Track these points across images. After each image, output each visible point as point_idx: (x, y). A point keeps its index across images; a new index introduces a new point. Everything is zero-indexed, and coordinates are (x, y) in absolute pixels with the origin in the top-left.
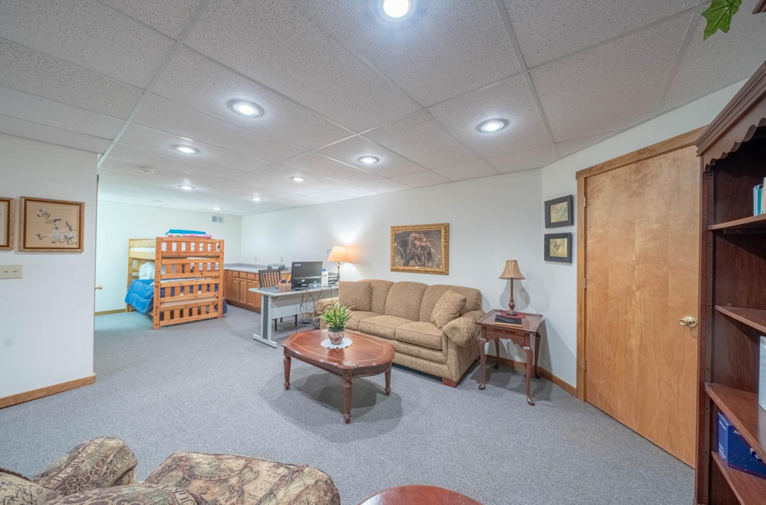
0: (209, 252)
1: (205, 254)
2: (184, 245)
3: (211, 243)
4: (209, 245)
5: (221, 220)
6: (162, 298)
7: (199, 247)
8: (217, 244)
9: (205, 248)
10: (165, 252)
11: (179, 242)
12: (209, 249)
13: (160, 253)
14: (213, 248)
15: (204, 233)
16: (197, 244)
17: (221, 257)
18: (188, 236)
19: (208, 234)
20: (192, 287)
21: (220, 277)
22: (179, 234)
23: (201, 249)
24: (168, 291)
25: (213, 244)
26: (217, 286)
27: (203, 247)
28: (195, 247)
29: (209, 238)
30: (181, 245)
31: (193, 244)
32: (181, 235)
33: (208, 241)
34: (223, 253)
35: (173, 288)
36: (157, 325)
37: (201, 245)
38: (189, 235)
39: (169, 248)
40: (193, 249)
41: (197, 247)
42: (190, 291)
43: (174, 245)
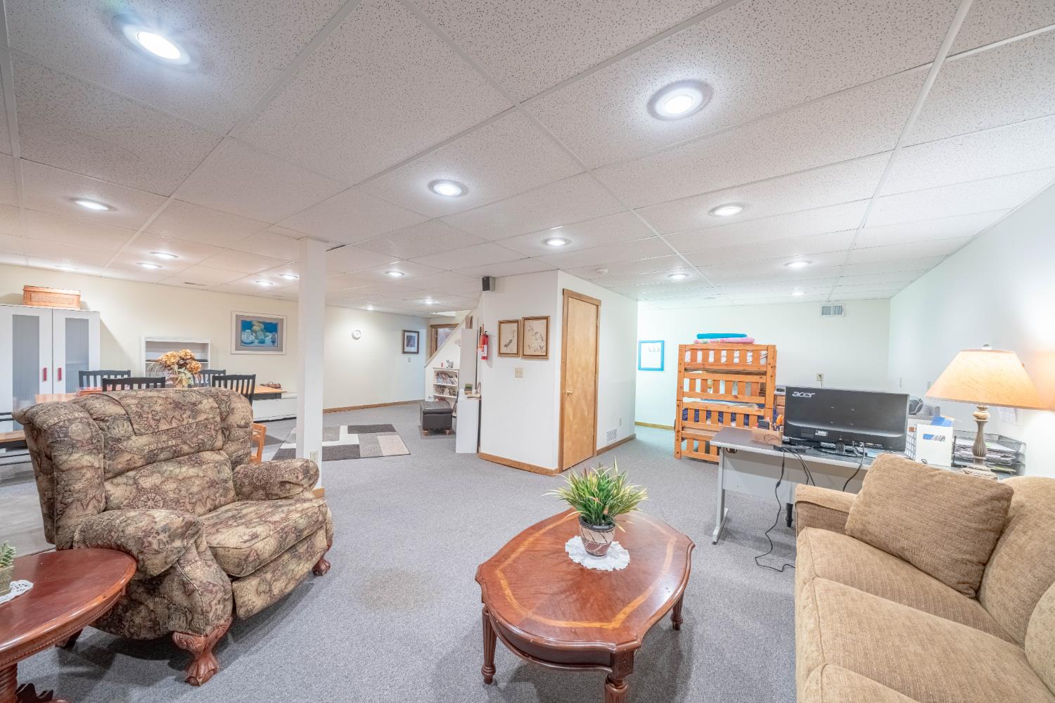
0: (749, 365)
1: (740, 368)
2: (712, 353)
3: (752, 351)
4: (750, 354)
5: (839, 310)
6: (684, 422)
7: (727, 357)
8: (764, 353)
9: (743, 358)
10: (689, 364)
11: (706, 351)
12: (749, 359)
13: (682, 365)
14: (756, 358)
15: (743, 336)
16: (730, 351)
17: (769, 374)
18: (717, 342)
19: (750, 335)
20: (721, 414)
21: (767, 406)
22: (706, 340)
23: (736, 360)
24: (691, 414)
25: (756, 351)
26: (761, 420)
27: (739, 357)
28: (733, 357)
29: (750, 343)
30: (708, 355)
31: (724, 353)
32: (709, 340)
33: (748, 347)
34: (774, 367)
35: (697, 411)
36: (677, 453)
37: (737, 354)
38: (719, 339)
39: (694, 358)
40: (723, 360)
41: (730, 357)
42: (719, 420)
43: (700, 354)
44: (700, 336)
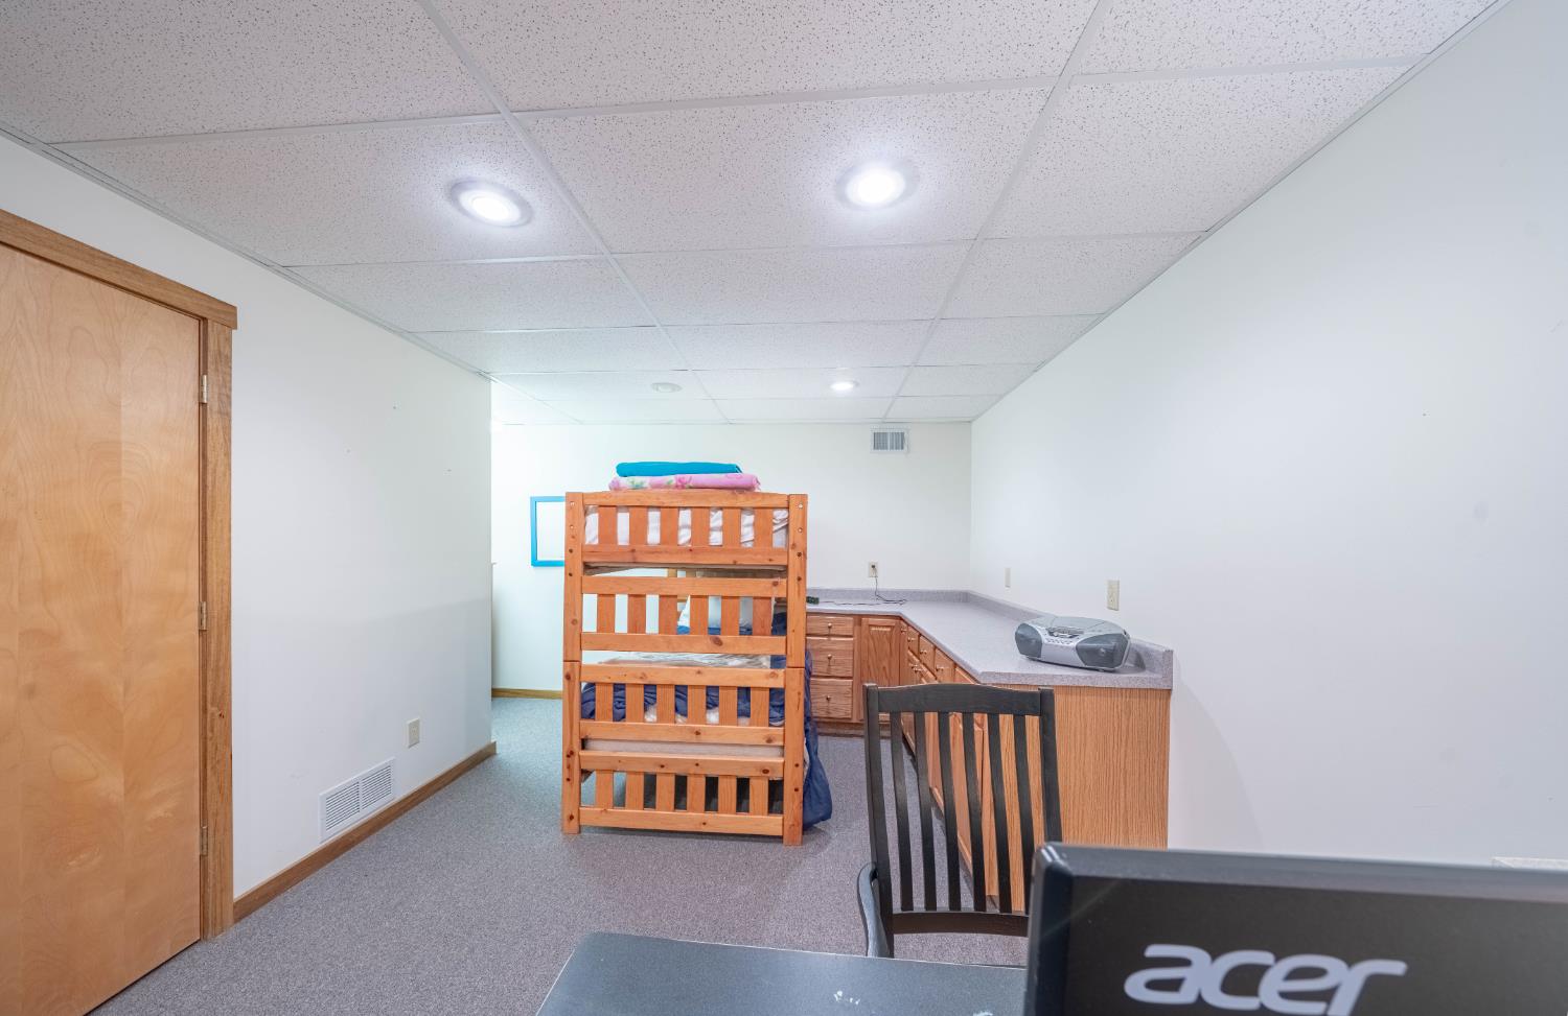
0: (747, 551)
1: (725, 560)
2: (654, 517)
3: (753, 510)
4: (748, 519)
6: (585, 722)
7: (709, 530)
8: (780, 515)
9: (731, 530)
10: (593, 551)
11: (639, 510)
12: (748, 534)
13: (577, 552)
14: (763, 532)
15: (734, 469)
16: (701, 512)
17: (792, 572)
18: (668, 486)
19: (749, 470)
20: (681, 691)
21: (790, 662)
22: (638, 480)
23: (716, 538)
24: (604, 700)
25: (762, 511)
26: (777, 696)
27: (722, 529)
28: (693, 527)
29: (747, 489)
30: (645, 522)
31: (685, 517)
32: (646, 481)
33: (742, 500)
34: (802, 555)
35: (619, 688)
36: (571, 817)
37: (716, 520)
38: (672, 479)
39: (607, 532)
40: (685, 536)
41: (701, 529)
42: (676, 710)
43: (623, 521)
44: (625, 470)
